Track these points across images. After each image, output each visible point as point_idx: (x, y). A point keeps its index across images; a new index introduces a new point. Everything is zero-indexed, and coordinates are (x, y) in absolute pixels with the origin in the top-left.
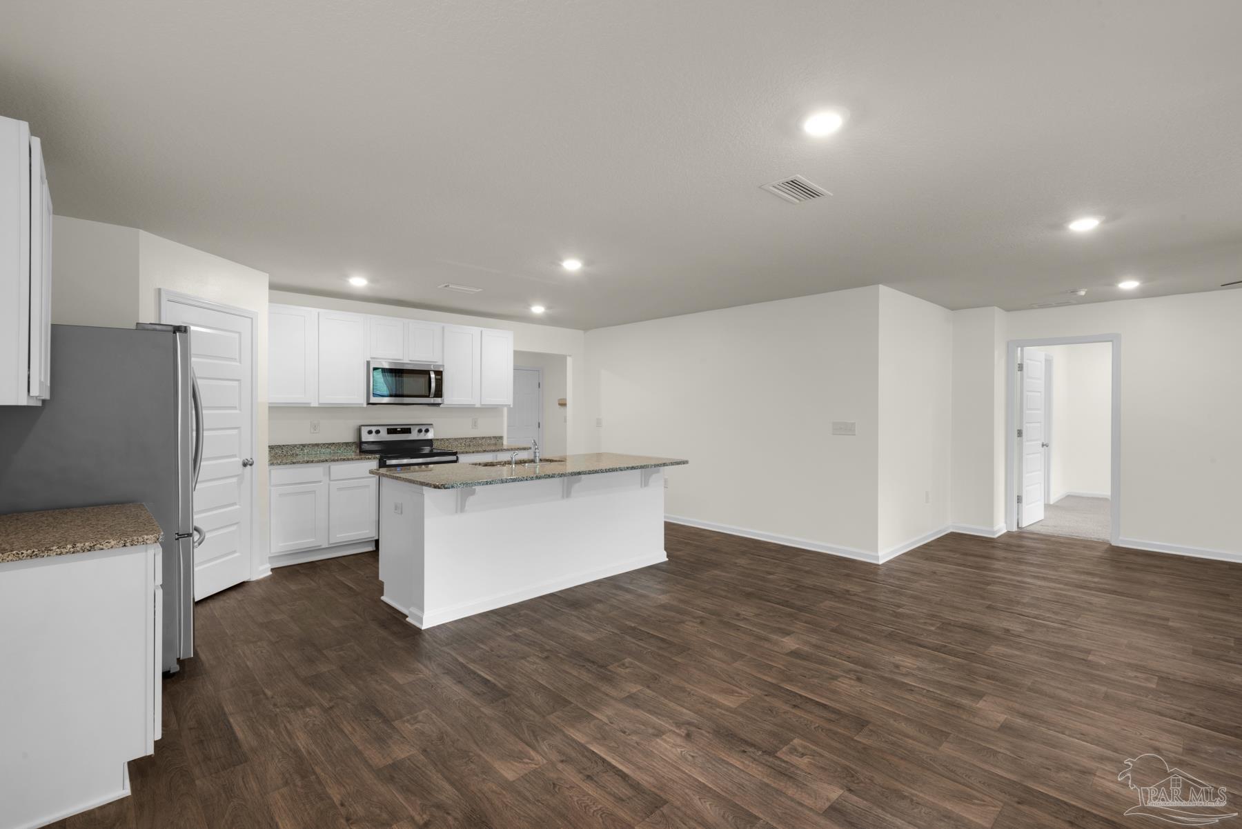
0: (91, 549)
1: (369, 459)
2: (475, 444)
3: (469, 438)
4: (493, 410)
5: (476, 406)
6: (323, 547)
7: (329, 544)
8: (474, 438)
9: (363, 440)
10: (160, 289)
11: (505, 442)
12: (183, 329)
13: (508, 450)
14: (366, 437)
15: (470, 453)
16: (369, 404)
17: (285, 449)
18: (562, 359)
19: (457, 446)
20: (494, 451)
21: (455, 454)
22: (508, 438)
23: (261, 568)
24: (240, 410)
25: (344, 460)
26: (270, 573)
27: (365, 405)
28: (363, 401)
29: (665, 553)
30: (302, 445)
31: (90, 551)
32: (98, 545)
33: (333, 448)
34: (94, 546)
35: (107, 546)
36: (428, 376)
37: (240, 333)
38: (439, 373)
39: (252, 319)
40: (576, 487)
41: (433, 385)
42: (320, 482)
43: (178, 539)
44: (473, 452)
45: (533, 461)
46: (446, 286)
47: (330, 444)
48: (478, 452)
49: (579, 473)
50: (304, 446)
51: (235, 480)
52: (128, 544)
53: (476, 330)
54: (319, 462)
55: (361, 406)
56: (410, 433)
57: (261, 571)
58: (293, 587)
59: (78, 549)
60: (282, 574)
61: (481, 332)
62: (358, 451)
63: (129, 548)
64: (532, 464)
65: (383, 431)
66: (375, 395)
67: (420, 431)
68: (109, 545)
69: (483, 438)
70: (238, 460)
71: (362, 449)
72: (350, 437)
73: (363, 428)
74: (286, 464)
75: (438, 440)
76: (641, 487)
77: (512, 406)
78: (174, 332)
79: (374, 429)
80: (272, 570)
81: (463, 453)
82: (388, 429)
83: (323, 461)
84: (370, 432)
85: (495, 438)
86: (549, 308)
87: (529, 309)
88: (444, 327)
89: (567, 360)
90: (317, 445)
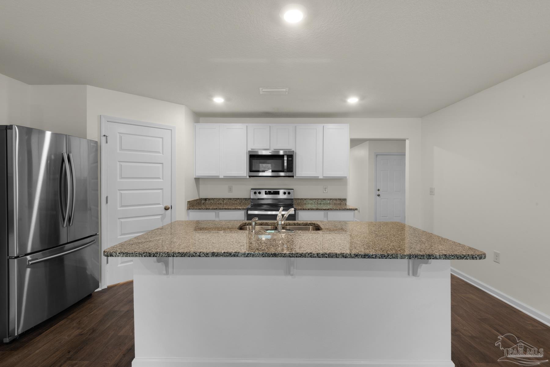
1: (240, 209)
2: (326, 204)
5: (320, 178)
8: (324, 199)
9: (253, 197)
10: (100, 115)
11: (348, 204)
16: (250, 176)
19: (312, 204)
24: (163, 179)
25: (226, 209)
27: (248, 177)
28: (246, 175)
30: (223, 199)
33: (238, 201)
36: (283, 158)
37: (162, 138)
38: (290, 157)
39: (172, 130)
41: (286, 164)
44: (309, 210)
47: (237, 199)
50: (224, 199)
51: (159, 217)
53: (319, 127)
54: (212, 209)
55: (245, 177)
56: (279, 194)
61: (324, 126)
65: (263, 192)
66: (252, 171)
67: (284, 193)
69: (331, 199)
70: (162, 206)
72: (247, 196)
73: (252, 190)
74: (196, 209)
79: (257, 191)
82: (266, 192)
83: (215, 209)
84: (255, 193)
85: (340, 199)
86: (362, 98)
87: (345, 101)
88: (296, 126)
89: (406, 141)
90: (230, 199)
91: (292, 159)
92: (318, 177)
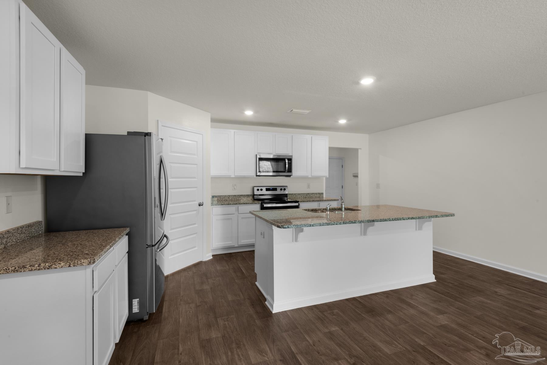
0: (49, 267)
1: (256, 203)
2: (309, 197)
3: (306, 194)
4: (317, 178)
5: (309, 177)
6: (235, 246)
7: (238, 245)
8: (308, 194)
9: (255, 194)
10: (158, 120)
11: (324, 196)
12: (149, 134)
13: (326, 200)
14: (256, 192)
15: (305, 201)
16: (257, 176)
17: (222, 197)
18: (355, 151)
19: (300, 198)
20: (318, 201)
21: (297, 202)
22: (326, 193)
23: (207, 255)
24: (198, 179)
25: (244, 203)
26: (212, 258)
27: (255, 176)
28: (254, 174)
29: (434, 276)
31: (49, 269)
32: (54, 266)
33: (242, 197)
34: (51, 265)
35: (59, 266)
36: (284, 161)
37: (197, 142)
38: (290, 160)
39: (203, 135)
40: (370, 229)
41: (287, 166)
42: (234, 214)
43: (147, 247)
44: (307, 201)
45: (340, 209)
46: (292, 111)
47: (241, 195)
48: (309, 201)
49: (373, 221)
50: (229, 196)
51: (195, 212)
52: (71, 265)
53: (308, 137)
54: (233, 204)
55: (253, 177)
56: (277, 190)
57: (208, 257)
58: (218, 268)
59: (42, 267)
60: (217, 258)
61: (312, 137)
62: (253, 199)
63: (72, 267)
64: (340, 212)
65: (264, 189)
66: (259, 172)
67: (281, 189)
68: (60, 266)
69: (313, 193)
70: (197, 203)
71: (255, 199)
72: (249, 193)
73: (255, 188)
74: (220, 205)
75: (290, 194)
76: (416, 230)
77: (328, 177)
78: (145, 136)
79: (260, 188)
80: (213, 256)
81: (302, 201)
82: (266, 188)
83: (236, 204)
84: (258, 190)
85: (319, 193)
86: (349, 120)
87: (338, 122)
88: (292, 136)
89: (359, 151)
90: (235, 196)
91: (291, 162)
92: (308, 176)
